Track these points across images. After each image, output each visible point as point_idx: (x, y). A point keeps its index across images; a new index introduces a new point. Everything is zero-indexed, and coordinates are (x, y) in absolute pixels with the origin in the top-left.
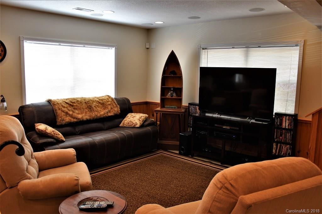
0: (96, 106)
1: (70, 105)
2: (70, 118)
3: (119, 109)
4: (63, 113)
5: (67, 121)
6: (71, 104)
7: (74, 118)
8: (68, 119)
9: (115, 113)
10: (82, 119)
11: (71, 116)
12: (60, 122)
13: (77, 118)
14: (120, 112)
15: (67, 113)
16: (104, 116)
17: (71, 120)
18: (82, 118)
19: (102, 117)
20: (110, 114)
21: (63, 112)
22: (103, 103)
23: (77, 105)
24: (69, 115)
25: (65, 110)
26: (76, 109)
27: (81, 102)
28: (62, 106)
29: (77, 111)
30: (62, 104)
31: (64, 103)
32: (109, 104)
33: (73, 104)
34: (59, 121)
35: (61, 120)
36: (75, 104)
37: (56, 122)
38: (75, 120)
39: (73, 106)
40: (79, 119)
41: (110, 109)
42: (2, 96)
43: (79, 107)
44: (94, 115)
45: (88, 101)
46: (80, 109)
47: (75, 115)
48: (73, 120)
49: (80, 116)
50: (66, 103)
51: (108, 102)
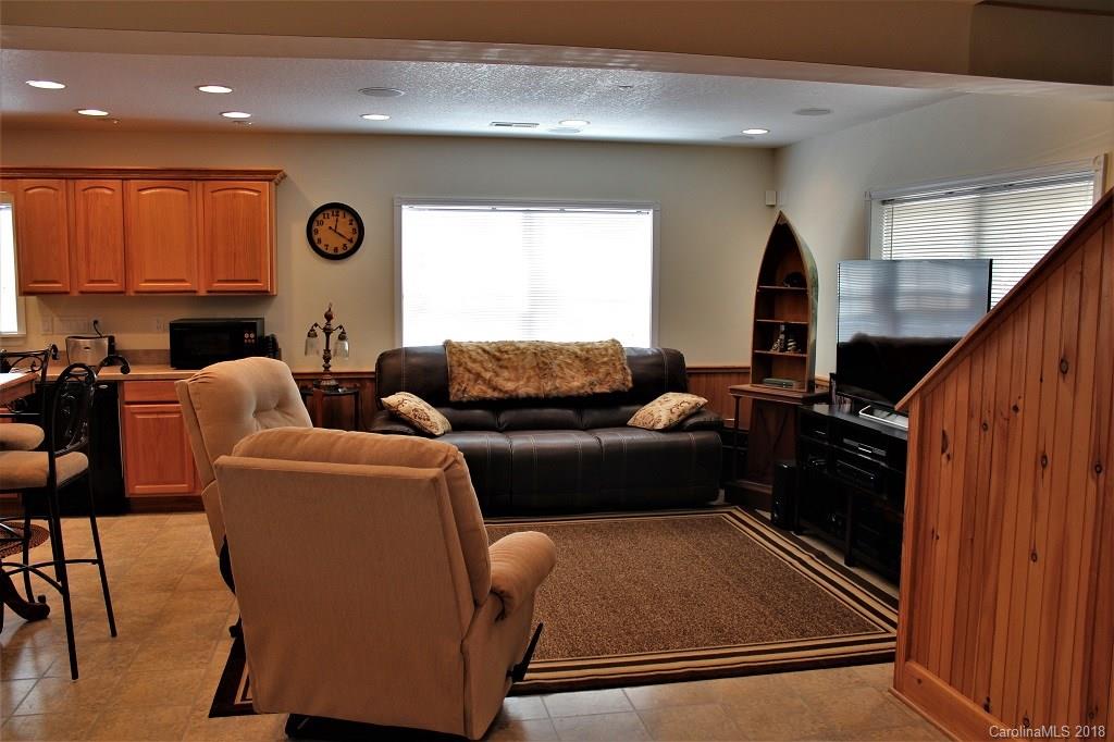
0: (563, 365)
1: (494, 356)
2: (484, 388)
3: (630, 378)
4: (467, 375)
5: (475, 394)
6: (498, 354)
7: (495, 389)
8: (477, 391)
9: (615, 387)
10: (514, 394)
11: (488, 383)
12: (455, 395)
13: (501, 391)
14: (631, 385)
15: (478, 376)
16: (582, 391)
17: (485, 392)
18: (515, 390)
19: (574, 393)
20: (598, 390)
21: (470, 371)
22: (587, 359)
23: (510, 359)
24: (484, 380)
25: (476, 367)
26: (506, 368)
27: (523, 353)
28: (470, 357)
29: (506, 374)
30: (473, 354)
31: (480, 351)
32: (604, 363)
33: (500, 355)
34: (455, 392)
35: (458, 390)
36: (506, 356)
37: (448, 394)
38: (496, 394)
39: (499, 359)
40: (506, 392)
41: (601, 376)
42: (341, 327)
43: (515, 364)
44: (548, 387)
45: (543, 352)
46: (515, 369)
47: (500, 382)
48: (490, 394)
49: (510, 386)
50: (484, 351)
51: (604, 356)
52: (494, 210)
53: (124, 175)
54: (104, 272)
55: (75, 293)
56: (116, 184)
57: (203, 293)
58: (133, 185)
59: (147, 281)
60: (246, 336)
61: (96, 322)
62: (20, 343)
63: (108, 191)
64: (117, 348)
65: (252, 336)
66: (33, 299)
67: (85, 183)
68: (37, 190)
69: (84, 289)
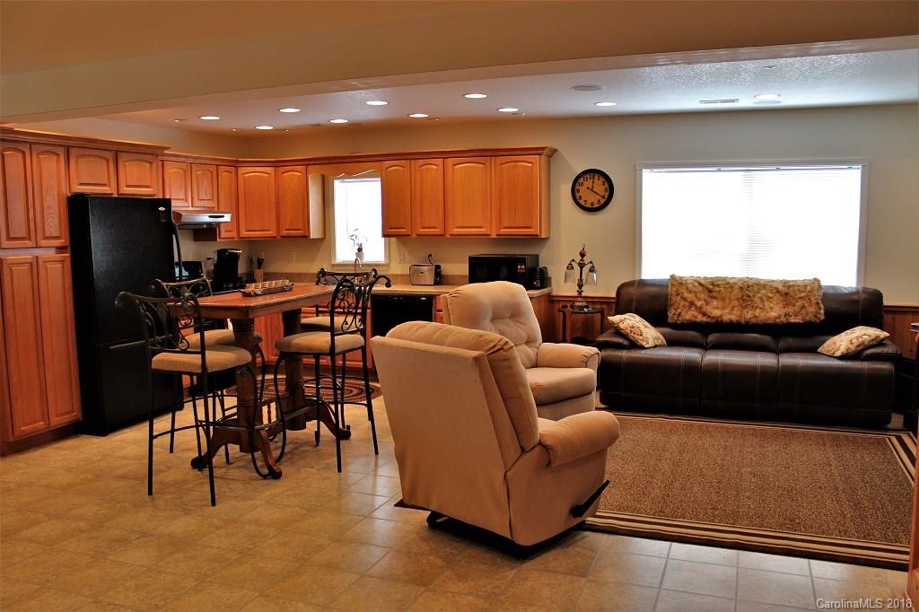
0: (764, 298)
1: (707, 288)
2: (696, 314)
3: (822, 311)
4: (682, 303)
5: (688, 318)
6: (711, 287)
7: (704, 314)
8: (689, 315)
9: (808, 318)
10: (720, 319)
11: (699, 309)
12: (672, 318)
13: (709, 316)
14: (822, 317)
15: (692, 304)
16: (778, 321)
17: (696, 317)
18: (721, 316)
19: (772, 322)
20: (792, 320)
21: (685, 299)
22: (787, 294)
23: (720, 291)
24: (696, 307)
25: (690, 296)
26: (716, 298)
27: (731, 287)
28: (687, 289)
29: (715, 303)
30: (690, 286)
31: (696, 284)
32: (801, 298)
33: (712, 288)
34: (672, 315)
35: (674, 314)
36: (717, 289)
37: (667, 317)
38: (705, 319)
39: (710, 291)
40: (713, 318)
41: (796, 308)
42: (591, 262)
43: (724, 295)
44: (749, 315)
45: (749, 287)
46: (723, 299)
47: (709, 309)
48: (700, 318)
49: (717, 313)
50: (700, 284)
51: (803, 292)
52: (719, 171)
53: (444, 155)
54: (430, 221)
55: (414, 236)
56: (440, 161)
57: (494, 236)
58: (450, 161)
59: (458, 227)
60: (519, 267)
61: (430, 255)
62: (385, 268)
63: (435, 166)
64: (443, 273)
65: (523, 267)
66: (393, 239)
67: (421, 162)
68: (394, 167)
69: (419, 233)
